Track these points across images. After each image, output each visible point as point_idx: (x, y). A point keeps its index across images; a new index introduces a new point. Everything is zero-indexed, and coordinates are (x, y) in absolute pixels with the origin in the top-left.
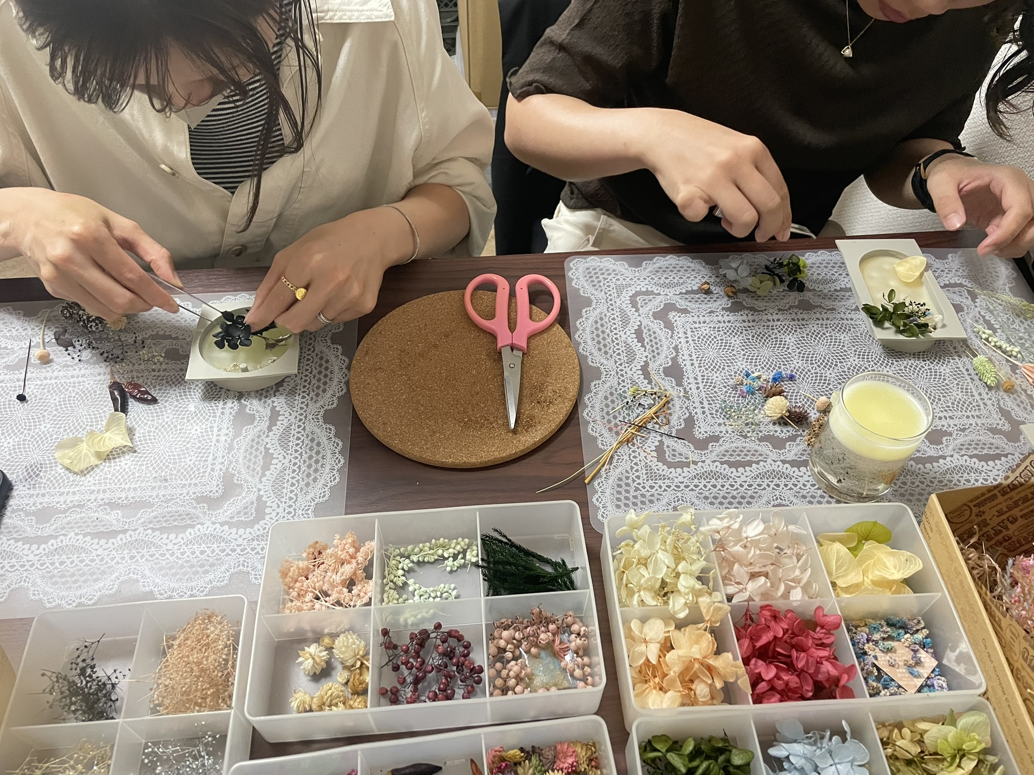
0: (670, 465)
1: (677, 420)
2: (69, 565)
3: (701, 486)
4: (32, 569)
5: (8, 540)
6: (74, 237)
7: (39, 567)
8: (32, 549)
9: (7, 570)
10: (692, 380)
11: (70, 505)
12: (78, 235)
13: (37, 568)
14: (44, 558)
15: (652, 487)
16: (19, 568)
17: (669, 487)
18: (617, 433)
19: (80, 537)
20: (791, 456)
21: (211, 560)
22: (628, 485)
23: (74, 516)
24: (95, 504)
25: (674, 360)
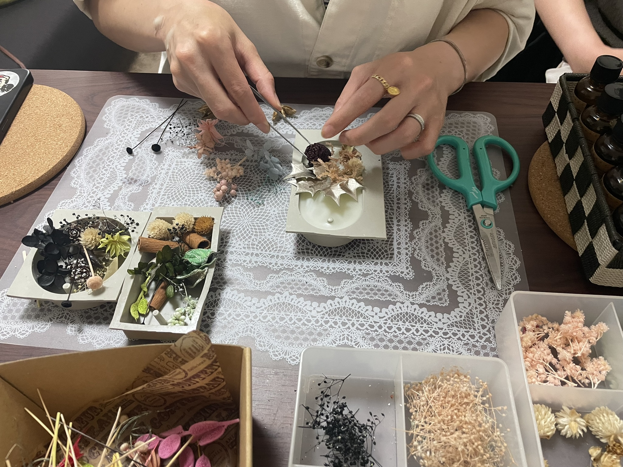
2: (288, 322)
4: (256, 320)
5: (232, 290)
6: (200, 40)
7: (262, 319)
8: (253, 302)
9: (233, 318)
11: (281, 267)
12: (202, 39)
13: (260, 320)
14: (265, 312)
16: (244, 318)
19: (294, 297)
21: (417, 339)
23: (286, 277)
24: (302, 269)
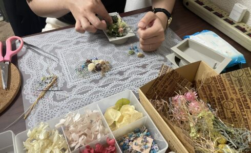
0: (58, 101)
1: (60, 85)
3: (71, 105)
10: (65, 69)
15: (52, 112)
17: (58, 109)
18: (37, 96)
20: (101, 85)
22: (42, 114)
25: (58, 64)
